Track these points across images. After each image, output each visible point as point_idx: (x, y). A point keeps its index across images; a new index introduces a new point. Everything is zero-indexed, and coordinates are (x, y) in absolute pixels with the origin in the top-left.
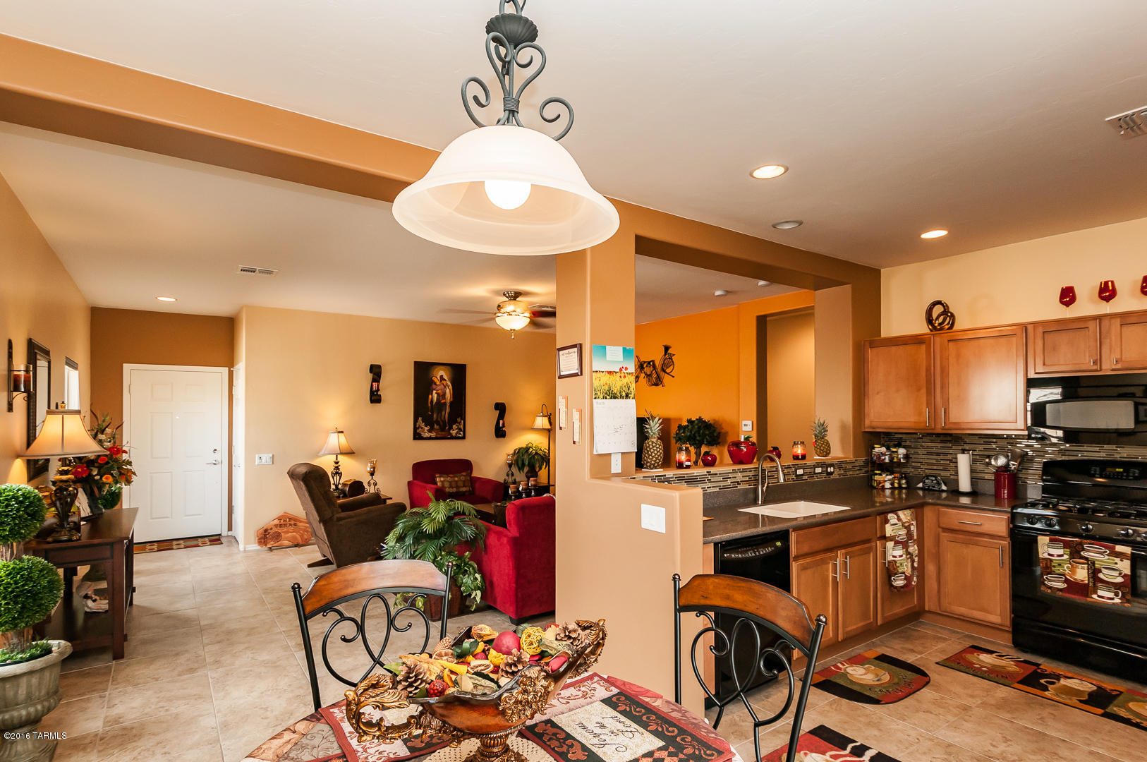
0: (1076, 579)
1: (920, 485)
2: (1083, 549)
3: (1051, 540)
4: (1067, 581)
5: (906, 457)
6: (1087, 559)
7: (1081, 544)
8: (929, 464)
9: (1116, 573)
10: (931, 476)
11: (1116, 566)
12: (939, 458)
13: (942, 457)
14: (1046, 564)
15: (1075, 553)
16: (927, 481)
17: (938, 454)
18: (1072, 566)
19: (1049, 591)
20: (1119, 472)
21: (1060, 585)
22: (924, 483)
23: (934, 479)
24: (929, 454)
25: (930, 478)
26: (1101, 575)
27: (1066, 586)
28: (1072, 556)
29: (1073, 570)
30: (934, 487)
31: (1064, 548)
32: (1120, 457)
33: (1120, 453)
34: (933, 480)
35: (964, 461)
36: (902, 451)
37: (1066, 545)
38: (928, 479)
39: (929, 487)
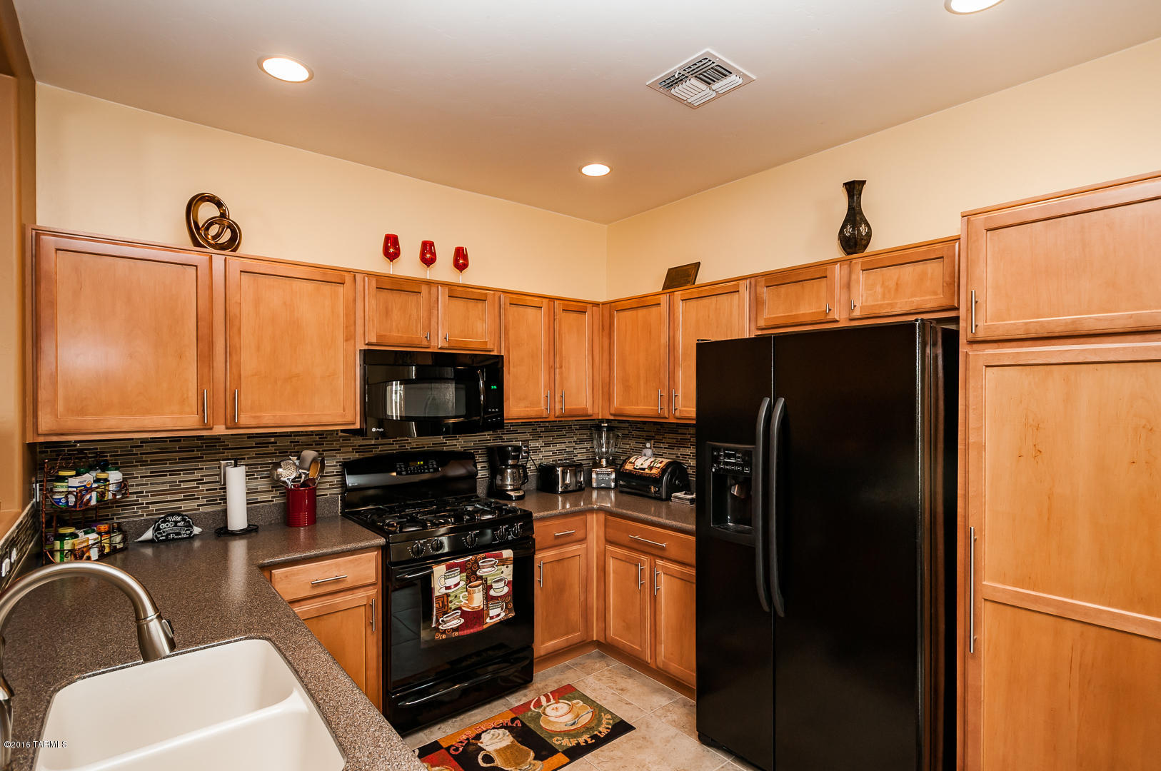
0: (473, 608)
1: (149, 535)
2: (479, 567)
3: (448, 568)
4: (464, 614)
5: (123, 486)
6: (481, 578)
7: (476, 562)
8: (154, 493)
9: (502, 584)
10: (173, 514)
11: (502, 575)
12: (177, 478)
13: (182, 477)
14: (443, 602)
15: (472, 574)
16: (163, 526)
17: (173, 473)
18: (469, 593)
19: (444, 636)
20: (420, 465)
21: (456, 623)
22: (159, 529)
23: (179, 519)
24: (155, 474)
25: (170, 518)
26: (492, 593)
27: (463, 620)
28: (469, 580)
29: (470, 599)
30: (179, 534)
31: (461, 572)
32: (411, 448)
33: (410, 443)
34: (176, 522)
35: (236, 478)
36: (115, 476)
37: (463, 568)
38: (164, 522)
39: (167, 536)
